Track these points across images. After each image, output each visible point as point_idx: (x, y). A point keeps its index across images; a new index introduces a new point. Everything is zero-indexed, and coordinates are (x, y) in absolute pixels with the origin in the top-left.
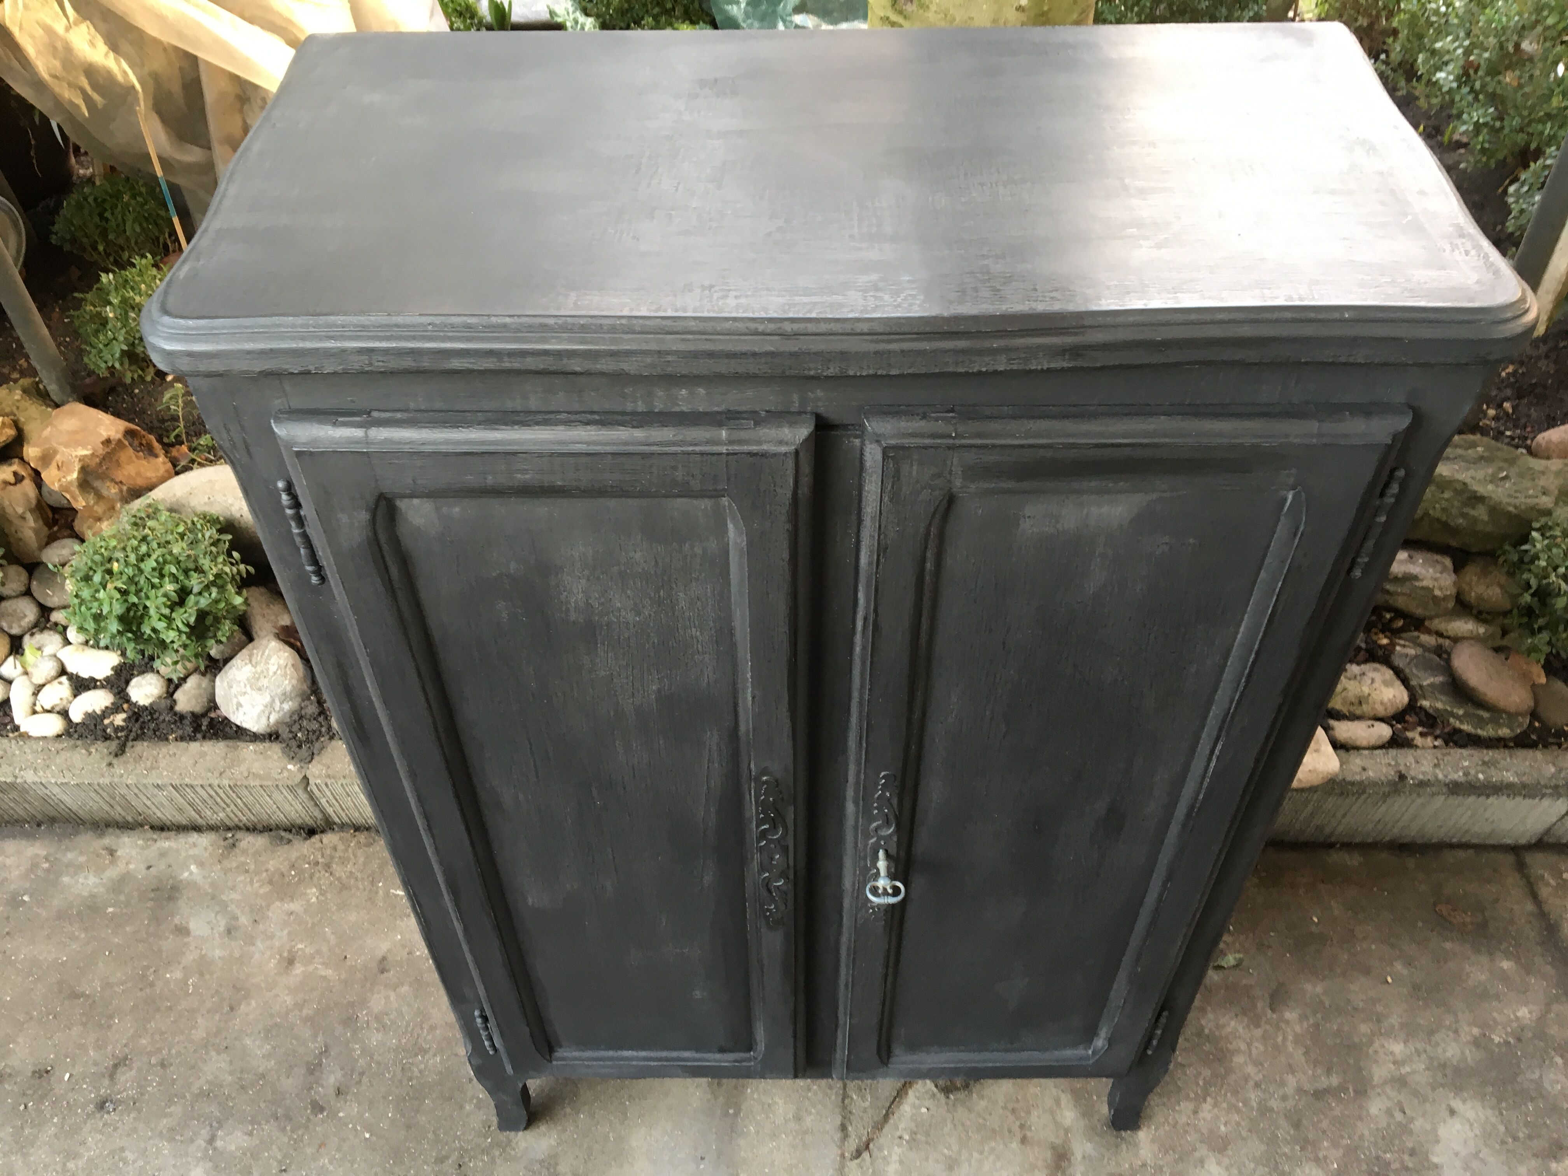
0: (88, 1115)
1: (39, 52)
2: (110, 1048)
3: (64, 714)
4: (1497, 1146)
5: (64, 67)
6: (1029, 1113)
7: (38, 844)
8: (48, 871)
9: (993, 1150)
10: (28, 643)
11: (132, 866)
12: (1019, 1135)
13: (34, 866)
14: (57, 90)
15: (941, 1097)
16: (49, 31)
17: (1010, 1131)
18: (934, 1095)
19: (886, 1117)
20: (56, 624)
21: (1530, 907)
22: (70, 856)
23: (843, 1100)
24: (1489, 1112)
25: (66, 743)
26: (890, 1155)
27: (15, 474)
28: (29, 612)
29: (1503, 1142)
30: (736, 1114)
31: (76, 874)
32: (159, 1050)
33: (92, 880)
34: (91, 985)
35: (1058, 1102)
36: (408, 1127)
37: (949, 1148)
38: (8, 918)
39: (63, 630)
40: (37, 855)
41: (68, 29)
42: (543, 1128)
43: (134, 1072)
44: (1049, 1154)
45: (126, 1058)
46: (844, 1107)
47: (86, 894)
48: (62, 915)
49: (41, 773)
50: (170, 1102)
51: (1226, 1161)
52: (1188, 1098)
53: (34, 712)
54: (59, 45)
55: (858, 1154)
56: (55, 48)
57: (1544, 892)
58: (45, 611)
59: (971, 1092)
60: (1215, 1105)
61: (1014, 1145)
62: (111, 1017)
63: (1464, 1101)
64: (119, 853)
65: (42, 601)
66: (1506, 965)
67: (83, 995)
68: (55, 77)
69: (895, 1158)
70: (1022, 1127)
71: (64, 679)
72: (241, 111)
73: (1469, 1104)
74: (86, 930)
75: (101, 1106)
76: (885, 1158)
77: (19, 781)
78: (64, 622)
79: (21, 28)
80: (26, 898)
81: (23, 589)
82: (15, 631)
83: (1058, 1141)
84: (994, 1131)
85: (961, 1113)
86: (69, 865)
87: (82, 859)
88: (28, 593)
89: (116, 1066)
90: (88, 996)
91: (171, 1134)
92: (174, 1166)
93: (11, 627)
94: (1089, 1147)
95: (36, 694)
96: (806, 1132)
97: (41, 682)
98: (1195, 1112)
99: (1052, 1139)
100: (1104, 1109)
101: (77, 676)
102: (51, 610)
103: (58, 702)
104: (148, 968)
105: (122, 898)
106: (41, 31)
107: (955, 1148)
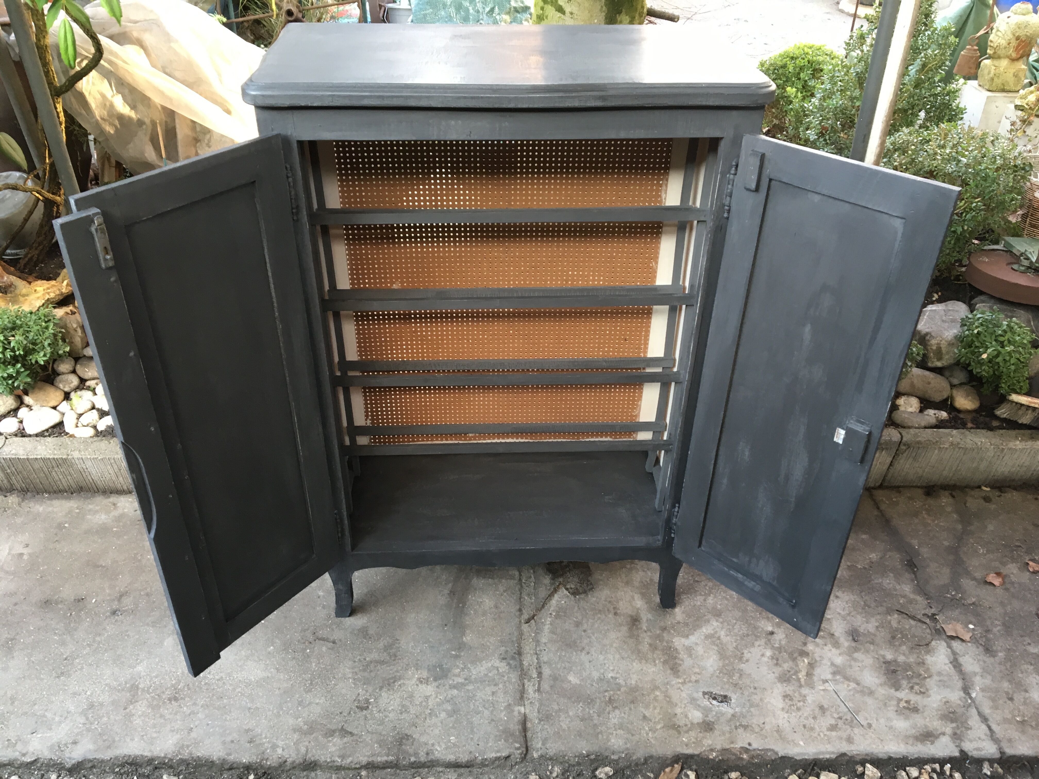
0: (106, 617)
1: (97, 106)
2: (117, 588)
3: (95, 427)
4: (860, 611)
5: (108, 115)
6: (618, 602)
7: (72, 502)
8: (78, 513)
9: (599, 618)
10: (73, 395)
11: (126, 510)
12: (613, 612)
13: (70, 512)
14: (103, 125)
15: (572, 598)
16: (103, 96)
17: (608, 610)
18: (568, 596)
19: (543, 606)
20: (89, 387)
21: (876, 513)
22: (91, 507)
23: (520, 599)
24: (856, 597)
25: (96, 439)
26: (545, 621)
27: (71, 311)
28: (75, 381)
29: (863, 609)
30: (463, 607)
31: (94, 514)
32: (146, 589)
33: (103, 517)
34: (106, 561)
35: (633, 597)
36: (286, 617)
37: (577, 618)
38: (56, 534)
39: (94, 391)
40: (72, 507)
41: (112, 97)
42: (359, 615)
43: (131, 598)
44: (629, 619)
45: (127, 592)
46: (521, 602)
47: (100, 523)
48: (88, 532)
49: (83, 453)
50: (153, 610)
51: (721, 620)
52: (701, 595)
53: (77, 427)
54: (108, 104)
55: (528, 621)
56: (105, 105)
57: (883, 507)
58: (83, 381)
59: (587, 595)
60: (715, 597)
61: (610, 616)
62: (118, 575)
63: (843, 593)
64: (119, 505)
65: (82, 376)
66: (864, 536)
67: (101, 566)
68: (103, 119)
69: (548, 622)
70: (614, 608)
71: (94, 411)
72: (195, 146)
73: (846, 594)
74: (101, 538)
75: (114, 613)
76: (543, 623)
77: (70, 457)
78: (93, 386)
79: (90, 93)
80: (66, 525)
81: (71, 369)
82: (67, 389)
83: (634, 614)
84: (600, 611)
85: (582, 603)
86: (90, 510)
87: (97, 508)
88: (74, 372)
89: (121, 596)
90: (104, 567)
91: (154, 624)
92: (156, 637)
93: (64, 387)
94: (650, 616)
95: (78, 419)
96: (501, 612)
97: (81, 412)
98: (705, 600)
99: (630, 613)
100: (657, 599)
101: (102, 410)
102: (86, 380)
103: (91, 421)
104: (137, 554)
105: (121, 524)
106: (99, 96)
107: (580, 618)
